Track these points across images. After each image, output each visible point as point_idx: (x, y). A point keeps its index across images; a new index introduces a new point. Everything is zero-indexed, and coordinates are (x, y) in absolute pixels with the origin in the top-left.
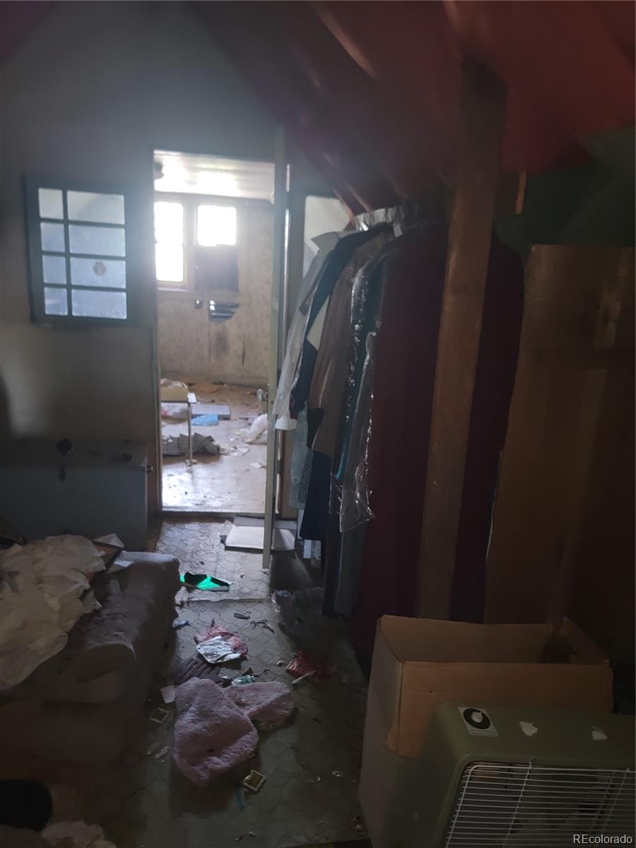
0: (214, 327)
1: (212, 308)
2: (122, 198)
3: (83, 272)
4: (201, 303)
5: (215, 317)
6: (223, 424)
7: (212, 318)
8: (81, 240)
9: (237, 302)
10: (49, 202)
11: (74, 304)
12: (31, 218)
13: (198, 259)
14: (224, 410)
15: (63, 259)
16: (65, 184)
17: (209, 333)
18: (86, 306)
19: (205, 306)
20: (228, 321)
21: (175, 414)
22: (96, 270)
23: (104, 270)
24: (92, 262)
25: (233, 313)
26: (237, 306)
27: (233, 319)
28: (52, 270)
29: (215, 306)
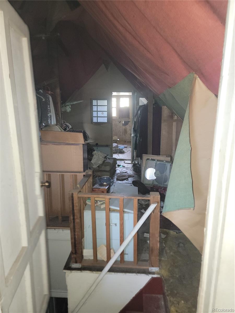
0: (124, 127)
1: (123, 123)
2: (107, 101)
3: (100, 114)
4: (120, 121)
5: (124, 125)
6: (125, 148)
7: (123, 125)
8: (100, 108)
9: (129, 121)
10: (94, 102)
11: (98, 120)
12: (92, 105)
13: (120, 111)
14: (126, 146)
15: (97, 112)
16: (97, 99)
17: (122, 129)
18: (100, 120)
19: (121, 122)
20: (127, 125)
21: (115, 146)
22: (102, 114)
23: (103, 114)
24: (102, 112)
25: (128, 124)
26: (129, 122)
27: (128, 125)
28: (95, 114)
29: (124, 122)
